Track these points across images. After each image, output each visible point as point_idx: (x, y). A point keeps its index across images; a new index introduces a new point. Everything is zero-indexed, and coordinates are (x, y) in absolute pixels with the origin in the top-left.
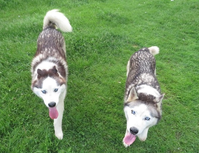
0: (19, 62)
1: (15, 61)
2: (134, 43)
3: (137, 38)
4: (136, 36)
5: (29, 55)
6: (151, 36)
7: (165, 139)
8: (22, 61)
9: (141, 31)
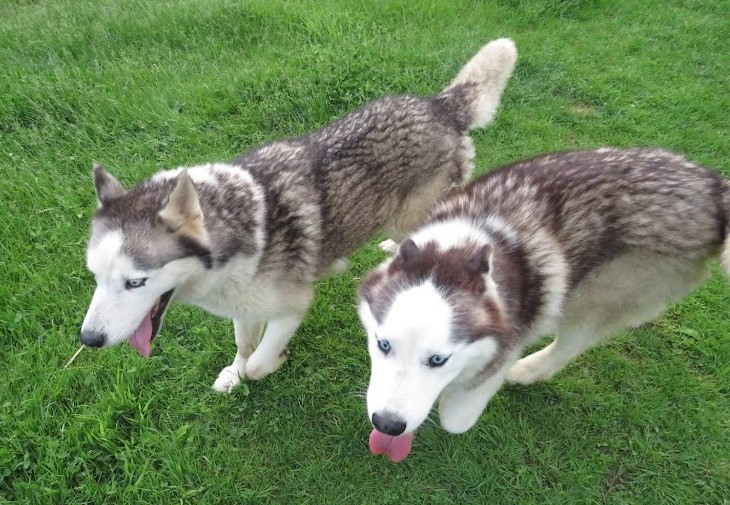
0: (144, 130)
1: (130, 126)
2: (582, 95)
3: (606, 76)
4: (603, 70)
5: (180, 111)
6: (674, 73)
7: (550, 478)
8: (153, 126)
9: (633, 50)
